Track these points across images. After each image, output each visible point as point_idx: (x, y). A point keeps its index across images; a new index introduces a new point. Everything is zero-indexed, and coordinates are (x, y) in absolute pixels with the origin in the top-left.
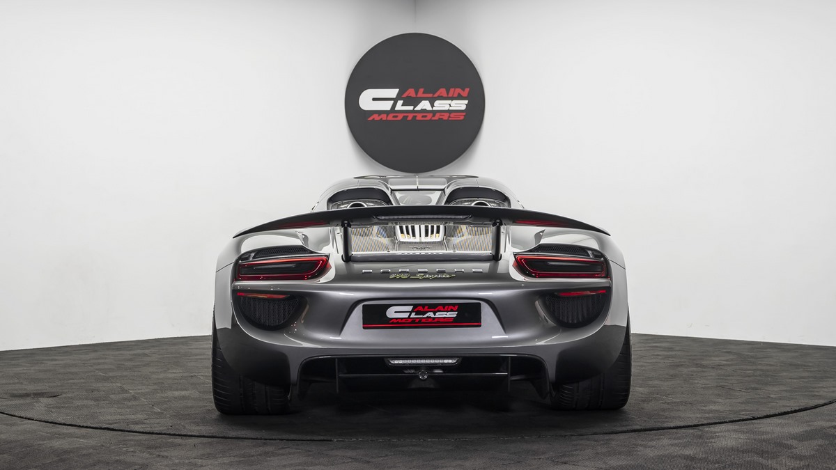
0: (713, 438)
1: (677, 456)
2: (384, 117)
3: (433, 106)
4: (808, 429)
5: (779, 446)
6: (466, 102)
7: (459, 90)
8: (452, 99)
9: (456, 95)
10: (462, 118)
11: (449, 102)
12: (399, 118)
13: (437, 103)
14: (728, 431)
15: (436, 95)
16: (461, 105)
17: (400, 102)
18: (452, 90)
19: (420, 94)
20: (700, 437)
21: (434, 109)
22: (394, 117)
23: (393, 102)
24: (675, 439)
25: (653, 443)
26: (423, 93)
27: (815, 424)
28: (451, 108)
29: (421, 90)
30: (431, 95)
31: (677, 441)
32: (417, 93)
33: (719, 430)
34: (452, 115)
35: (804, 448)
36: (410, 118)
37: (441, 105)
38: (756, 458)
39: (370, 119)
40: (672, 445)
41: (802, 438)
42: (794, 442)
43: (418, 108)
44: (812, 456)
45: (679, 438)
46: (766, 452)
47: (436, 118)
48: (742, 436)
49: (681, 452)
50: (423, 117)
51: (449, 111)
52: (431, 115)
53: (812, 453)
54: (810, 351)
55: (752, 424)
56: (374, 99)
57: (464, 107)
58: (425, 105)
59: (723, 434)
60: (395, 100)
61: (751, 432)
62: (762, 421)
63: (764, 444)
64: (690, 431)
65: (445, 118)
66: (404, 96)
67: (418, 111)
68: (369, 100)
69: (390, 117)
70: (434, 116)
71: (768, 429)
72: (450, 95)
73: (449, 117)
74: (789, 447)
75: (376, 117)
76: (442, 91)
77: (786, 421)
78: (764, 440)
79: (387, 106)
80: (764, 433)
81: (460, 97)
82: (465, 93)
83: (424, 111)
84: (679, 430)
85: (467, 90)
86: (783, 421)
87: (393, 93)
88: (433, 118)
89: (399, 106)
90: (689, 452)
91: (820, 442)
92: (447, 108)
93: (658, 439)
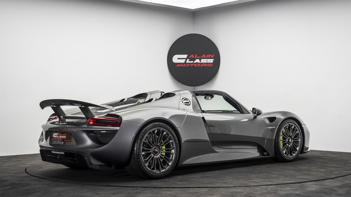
0: (307, 187)
1: (293, 194)
2: (182, 65)
3: (200, 61)
4: (343, 184)
5: (332, 190)
6: (213, 60)
7: (210, 55)
8: (208, 58)
9: (209, 57)
10: (212, 66)
11: (207, 60)
12: (188, 66)
13: (202, 60)
14: (312, 184)
15: (202, 57)
16: (211, 61)
17: (188, 60)
18: (208, 55)
19: (196, 57)
20: (301, 187)
21: (201, 62)
22: (186, 65)
23: (185, 60)
24: (292, 187)
25: (284, 189)
26: (197, 56)
27: (345, 182)
28: (207, 62)
29: (196, 55)
30: (200, 57)
31: (293, 188)
32: (194, 56)
33: (309, 184)
34: (208, 65)
35: (341, 191)
36: (192, 66)
37: (204, 61)
38: (323, 195)
39: (177, 66)
40: (291, 190)
41: (340, 187)
42: (337, 189)
43: (195, 62)
44: (344, 194)
45: (294, 187)
46: (327, 193)
47: (202, 66)
48: (318, 187)
49: (294, 193)
50: (197, 65)
51: (206, 63)
52: (200, 64)
53: (344, 193)
54: (344, 154)
55: (322, 182)
56: (178, 59)
57: (212, 62)
58: (197, 61)
59: (311, 186)
60: (186, 59)
61: (321, 185)
62: (325, 181)
63: (326, 189)
64: (298, 185)
65: (205, 66)
66: (190, 57)
67: (195, 63)
68: (176, 59)
69: (184, 65)
70: (201, 65)
71: (328, 184)
72: (207, 57)
73: (207, 65)
74: (336, 191)
75: (179, 65)
76: (204, 56)
77: (334, 181)
78: (326, 188)
79: (183, 61)
80: (326, 185)
81: (211, 58)
82: (213, 56)
83: (197, 63)
84: (293, 184)
85: (213, 55)
86: (333, 181)
87: (185, 56)
88: (201, 66)
89: (188, 61)
90: (297, 192)
91: (347, 189)
92: (206, 62)
93: (286, 188)
